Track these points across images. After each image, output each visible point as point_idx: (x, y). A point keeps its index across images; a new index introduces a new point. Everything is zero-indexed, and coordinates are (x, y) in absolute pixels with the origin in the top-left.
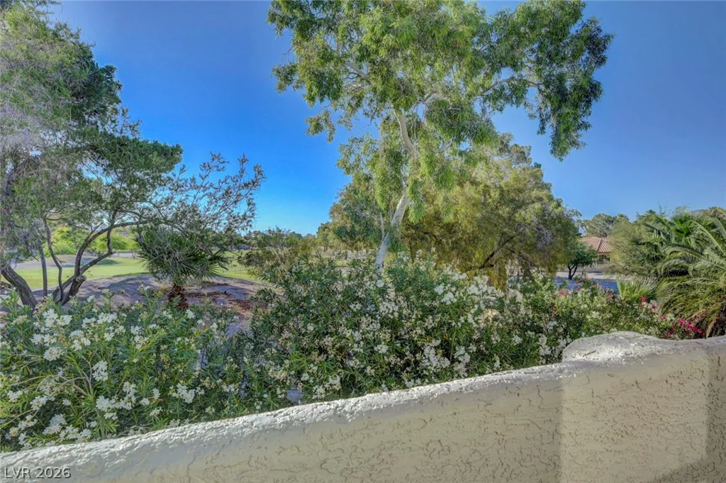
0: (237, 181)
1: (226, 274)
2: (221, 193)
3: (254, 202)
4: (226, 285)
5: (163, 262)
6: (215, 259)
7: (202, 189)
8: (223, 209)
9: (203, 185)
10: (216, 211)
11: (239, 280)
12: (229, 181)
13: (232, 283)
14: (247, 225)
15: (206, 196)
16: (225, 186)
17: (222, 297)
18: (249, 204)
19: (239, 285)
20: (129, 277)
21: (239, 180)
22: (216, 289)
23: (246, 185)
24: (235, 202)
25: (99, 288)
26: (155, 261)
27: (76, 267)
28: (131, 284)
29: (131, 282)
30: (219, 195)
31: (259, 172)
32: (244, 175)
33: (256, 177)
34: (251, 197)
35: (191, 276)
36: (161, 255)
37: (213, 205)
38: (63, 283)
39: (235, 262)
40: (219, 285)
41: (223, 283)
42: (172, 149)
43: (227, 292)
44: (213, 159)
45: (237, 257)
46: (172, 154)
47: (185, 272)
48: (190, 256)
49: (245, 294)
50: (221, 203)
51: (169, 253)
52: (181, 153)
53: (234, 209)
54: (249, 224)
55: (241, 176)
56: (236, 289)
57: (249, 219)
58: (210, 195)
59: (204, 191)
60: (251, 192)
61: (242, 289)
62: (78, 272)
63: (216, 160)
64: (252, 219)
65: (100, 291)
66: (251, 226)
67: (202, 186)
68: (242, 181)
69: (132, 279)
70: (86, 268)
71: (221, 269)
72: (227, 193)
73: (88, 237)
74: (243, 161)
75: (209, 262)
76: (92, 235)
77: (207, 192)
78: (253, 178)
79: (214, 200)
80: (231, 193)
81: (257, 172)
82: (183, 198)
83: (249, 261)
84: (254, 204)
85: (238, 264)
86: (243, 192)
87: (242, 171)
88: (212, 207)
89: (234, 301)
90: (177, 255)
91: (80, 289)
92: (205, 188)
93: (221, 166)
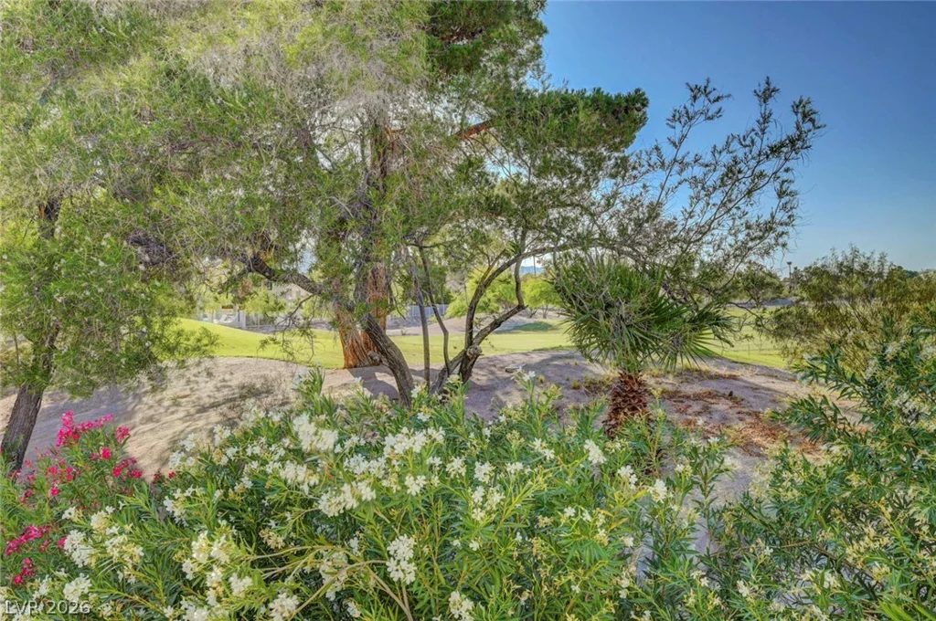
0: (753, 142)
1: (729, 353)
2: (718, 174)
3: (792, 187)
4: (734, 378)
5: (598, 324)
6: (704, 319)
7: (676, 167)
8: (722, 211)
9: (679, 158)
10: (708, 215)
11: (762, 368)
12: (735, 145)
13: (746, 375)
14: (777, 244)
15: (686, 185)
16: (726, 159)
17: (722, 406)
18: (781, 194)
19: (761, 381)
20: (556, 353)
21: (757, 139)
22: (713, 386)
23: (775, 150)
24: (750, 192)
25: (506, 371)
26: (585, 321)
27: (467, 331)
28: (556, 366)
29: (556, 363)
30: (714, 178)
31: (805, 115)
32: (771, 126)
33: (798, 128)
34: (785, 176)
35: (654, 356)
36: (594, 311)
37: (701, 204)
38: (451, 358)
39: (748, 330)
40: (718, 377)
41: (728, 373)
42: (627, 101)
43: (736, 394)
44: (695, 98)
45: (752, 319)
46: (626, 112)
47: (640, 346)
48: (649, 313)
49: (774, 401)
50: (717, 198)
51: (609, 306)
52: (644, 105)
53: (748, 209)
54: (781, 240)
55: (763, 131)
56: (756, 388)
57: (780, 229)
58: (695, 181)
59: (680, 173)
60: (788, 164)
61: (769, 389)
62: (470, 342)
63: (702, 98)
64: (789, 229)
65: (507, 375)
66: (784, 245)
67: (675, 160)
68: (765, 142)
69: (560, 358)
70: (483, 335)
71: (718, 342)
72: (732, 173)
73: (484, 277)
74: (767, 94)
75: (689, 327)
76: (490, 274)
77: (687, 174)
78: (792, 131)
79: (703, 193)
80: (740, 172)
81: (800, 116)
82: (637, 192)
83: (782, 328)
84: (793, 194)
85: (755, 334)
86: (769, 166)
87: (766, 119)
88: (698, 209)
89: (750, 414)
90: (623, 311)
91: (474, 370)
92: (684, 165)
93: (713, 108)
